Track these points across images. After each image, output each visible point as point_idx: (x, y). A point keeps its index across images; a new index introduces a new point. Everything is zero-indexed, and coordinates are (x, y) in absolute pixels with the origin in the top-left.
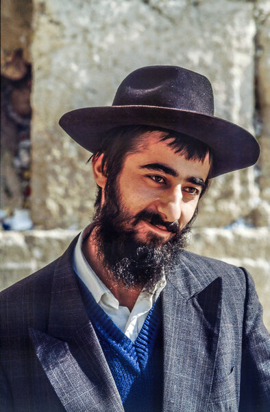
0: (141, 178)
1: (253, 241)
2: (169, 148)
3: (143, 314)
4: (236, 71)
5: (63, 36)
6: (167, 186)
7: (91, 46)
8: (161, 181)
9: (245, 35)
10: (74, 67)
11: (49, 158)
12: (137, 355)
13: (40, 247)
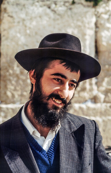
0: (51, 79)
1: (94, 109)
2: (63, 67)
3: (50, 139)
4: (87, 37)
5: (14, 22)
6: (62, 83)
7: (26, 26)
8: (60, 81)
9: (91, 22)
10: (19, 35)
11: (8, 74)
12: (48, 157)
13: (4, 112)
